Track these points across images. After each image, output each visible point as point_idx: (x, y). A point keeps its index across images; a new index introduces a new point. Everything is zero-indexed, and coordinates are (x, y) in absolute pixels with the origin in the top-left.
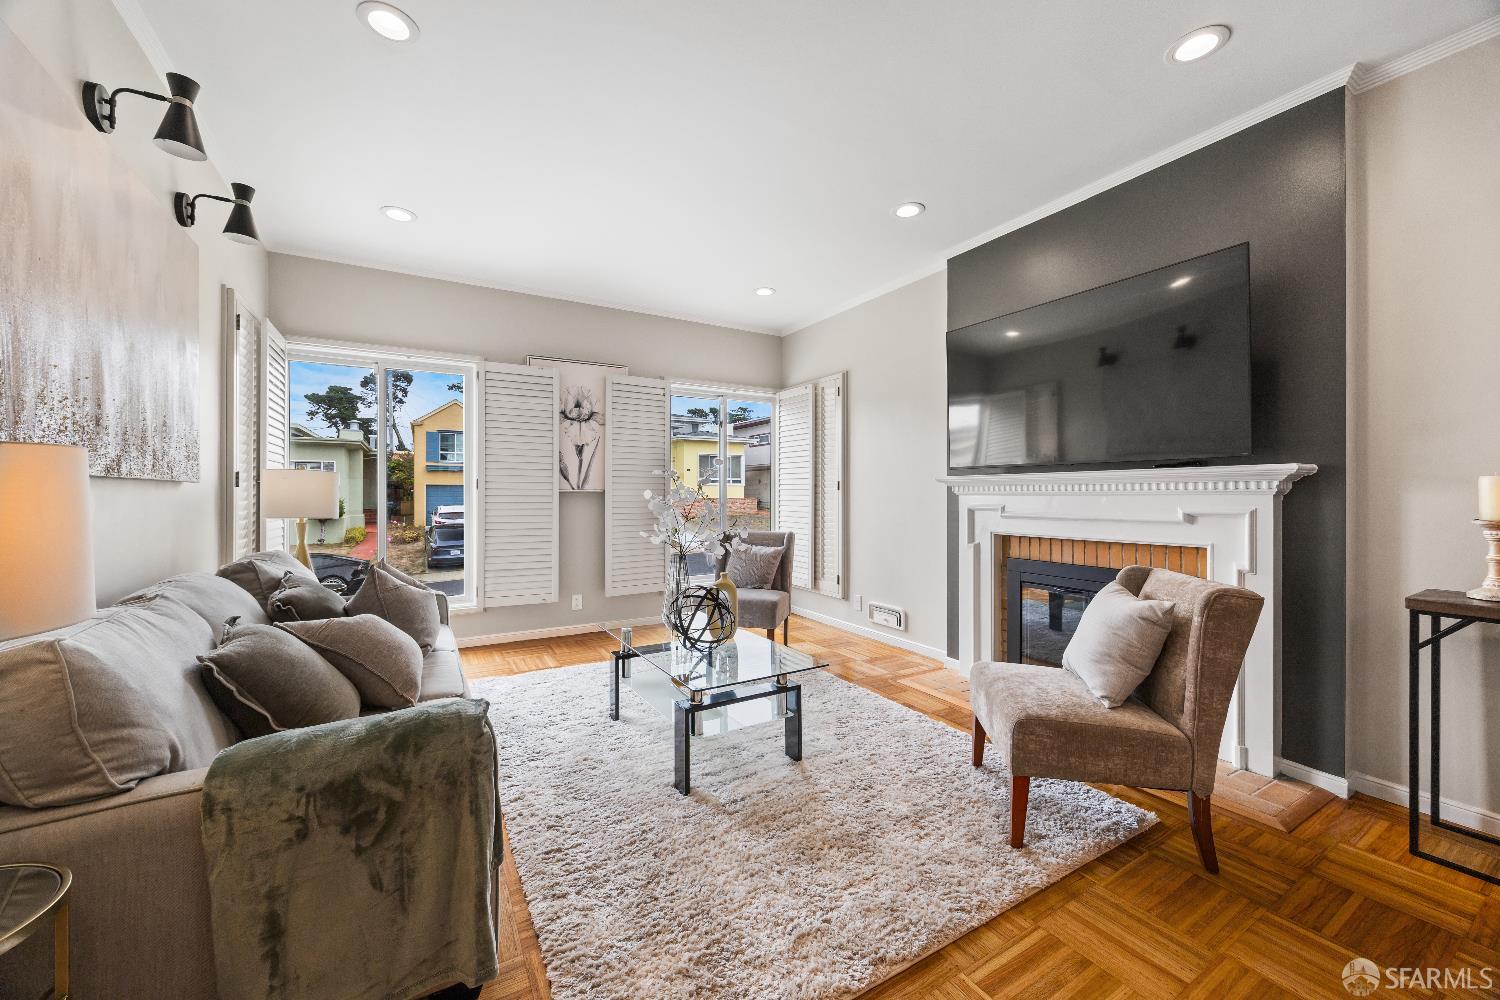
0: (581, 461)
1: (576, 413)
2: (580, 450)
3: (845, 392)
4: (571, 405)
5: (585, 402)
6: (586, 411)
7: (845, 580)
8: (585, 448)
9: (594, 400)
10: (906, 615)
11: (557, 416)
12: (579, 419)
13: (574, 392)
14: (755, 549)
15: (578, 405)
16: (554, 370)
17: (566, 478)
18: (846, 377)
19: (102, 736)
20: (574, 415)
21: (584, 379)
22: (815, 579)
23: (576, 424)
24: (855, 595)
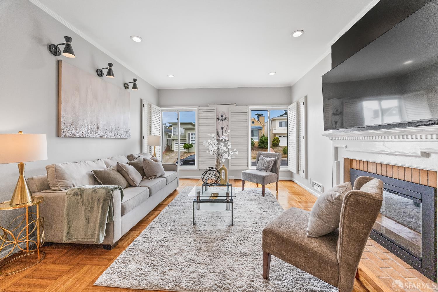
0: (223, 132)
1: (221, 118)
2: (222, 128)
3: (305, 104)
4: (220, 116)
5: (224, 115)
6: (224, 118)
7: (306, 172)
8: (224, 128)
9: (226, 114)
10: (323, 188)
11: (216, 119)
12: (222, 120)
13: (221, 113)
14: (266, 158)
15: (222, 116)
16: (214, 107)
17: (219, 136)
18: (306, 98)
19: (60, 180)
20: (221, 119)
21: (223, 109)
22: (298, 170)
23: (221, 121)
24: (309, 178)
